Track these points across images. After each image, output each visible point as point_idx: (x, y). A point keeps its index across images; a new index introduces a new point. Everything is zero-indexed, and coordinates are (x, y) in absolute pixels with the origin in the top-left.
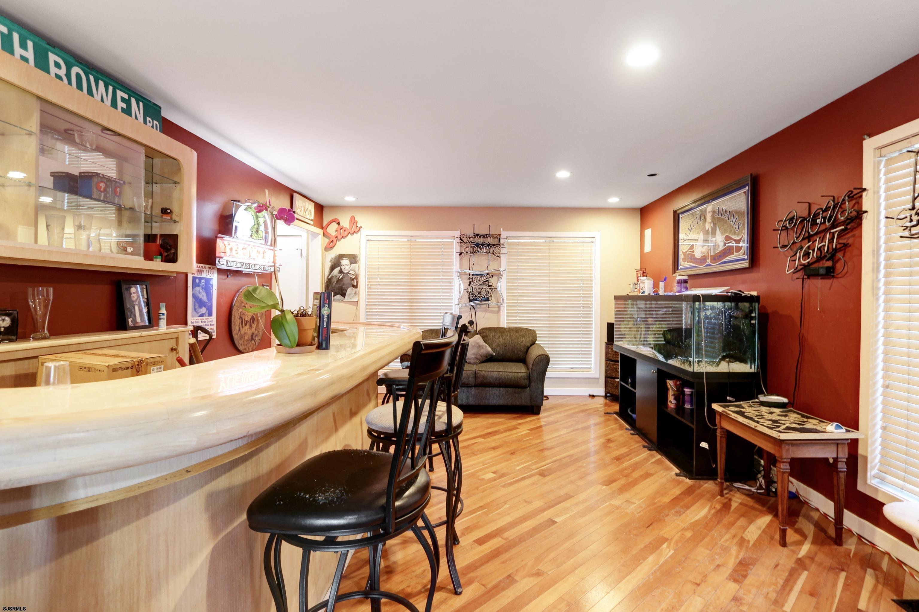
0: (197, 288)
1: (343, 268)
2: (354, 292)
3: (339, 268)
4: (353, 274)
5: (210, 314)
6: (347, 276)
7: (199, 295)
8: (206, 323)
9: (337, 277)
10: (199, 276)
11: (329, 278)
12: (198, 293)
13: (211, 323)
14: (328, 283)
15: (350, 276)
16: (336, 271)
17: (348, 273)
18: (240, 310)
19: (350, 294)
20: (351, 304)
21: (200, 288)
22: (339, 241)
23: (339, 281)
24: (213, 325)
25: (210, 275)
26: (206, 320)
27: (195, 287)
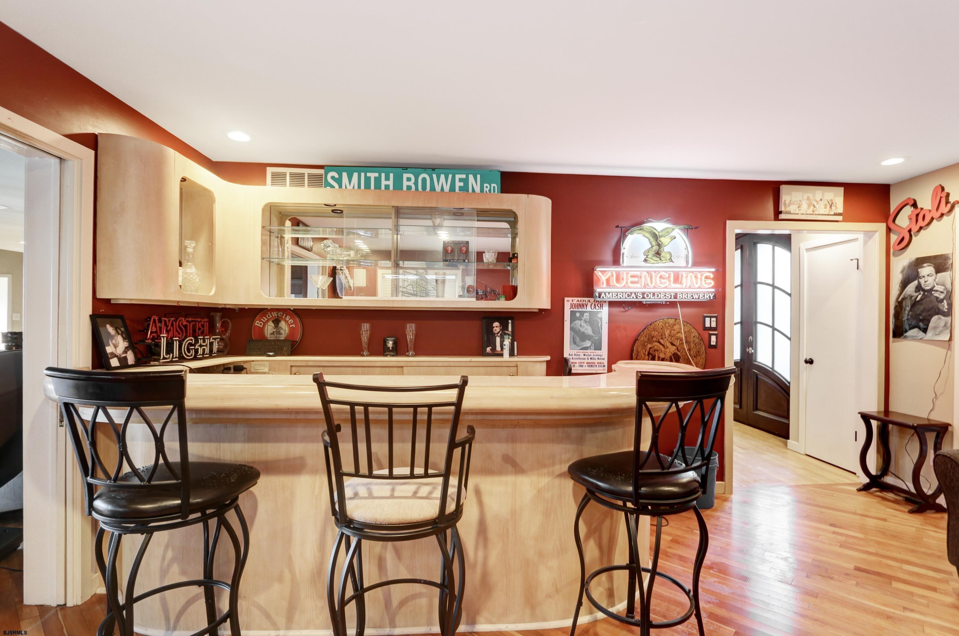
0: (578, 322)
1: (922, 281)
2: (942, 324)
3: (915, 283)
4: (942, 290)
5: (598, 347)
6: (929, 295)
7: (581, 328)
8: (592, 357)
9: (913, 298)
10: (580, 310)
11: (900, 300)
12: (579, 326)
13: (599, 357)
14: (898, 309)
15: (936, 294)
16: (911, 288)
17: (931, 290)
18: (649, 346)
19: (935, 328)
20: (935, 345)
21: (582, 321)
22: (916, 236)
23: (915, 304)
24: (604, 359)
25: (597, 308)
26: (592, 354)
27: (574, 321)
